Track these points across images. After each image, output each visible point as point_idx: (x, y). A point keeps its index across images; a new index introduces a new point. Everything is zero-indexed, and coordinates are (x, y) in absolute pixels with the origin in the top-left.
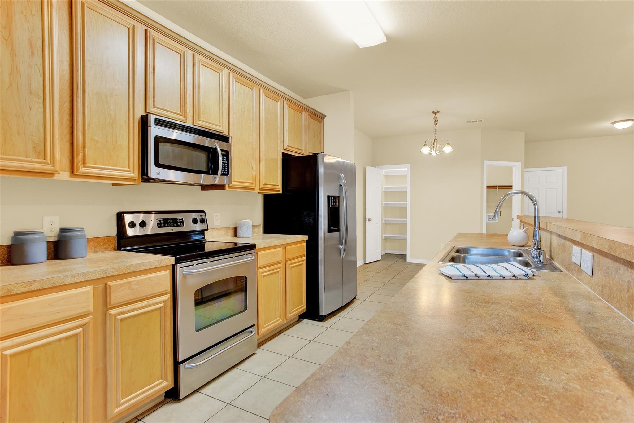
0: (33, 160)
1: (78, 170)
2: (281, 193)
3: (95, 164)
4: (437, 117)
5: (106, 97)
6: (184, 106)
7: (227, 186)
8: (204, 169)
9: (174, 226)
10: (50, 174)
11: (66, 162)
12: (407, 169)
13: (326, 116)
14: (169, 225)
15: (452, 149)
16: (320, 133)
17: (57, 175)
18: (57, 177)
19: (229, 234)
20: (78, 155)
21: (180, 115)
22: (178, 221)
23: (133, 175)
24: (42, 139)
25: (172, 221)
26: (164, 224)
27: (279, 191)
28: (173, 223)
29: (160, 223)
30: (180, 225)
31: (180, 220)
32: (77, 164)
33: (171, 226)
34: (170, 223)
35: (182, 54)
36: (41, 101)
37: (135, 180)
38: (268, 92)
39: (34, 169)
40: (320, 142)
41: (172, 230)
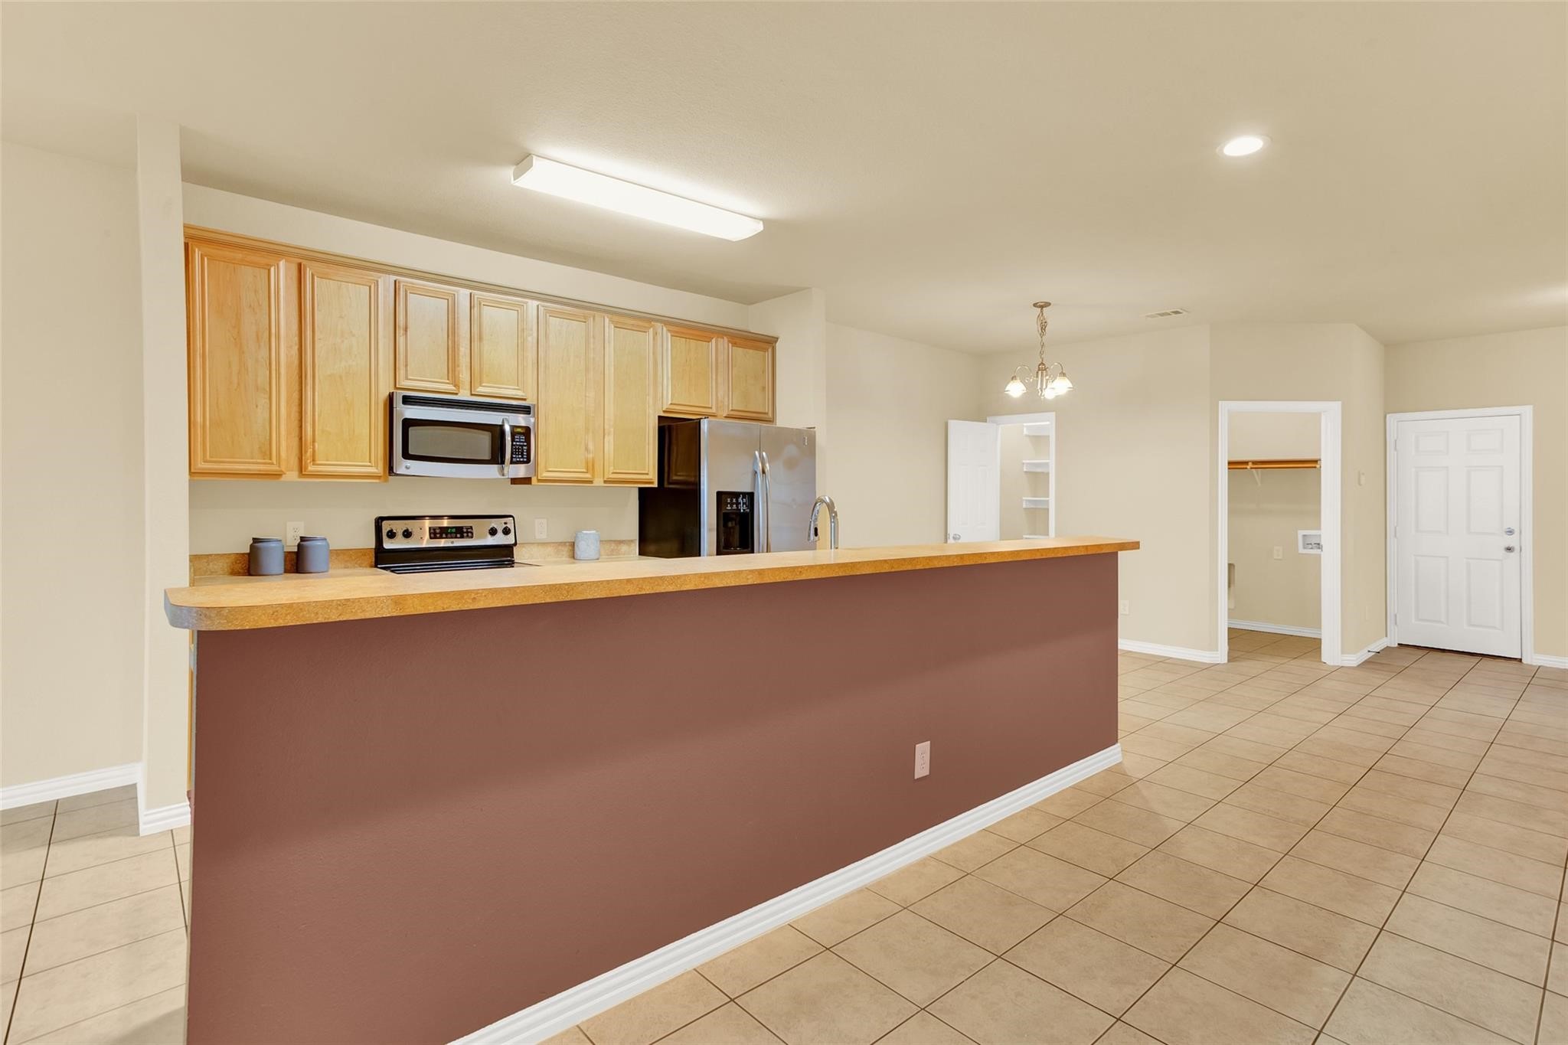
0: (259, 461)
1: (306, 468)
2: (656, 486)
3: (327, 460)
4: (1044, 314)
5: (341, 377)
6: (454, 371)
7: (534, 480)
8: (487, 457)
9: (456, 537)
10: (277, 475)
11: (294, 462)
12: (1048, 423)
13: (777, 338)
14: (449, 535)
15: (1071, 386)
16: (764, 372)
17: (284, 476)
18: (283, 478)
19: (564, 553)
20: (306, 452)
21: (448, 383)
22: (465, 530)
23: (376, 470)
24: (268, 438)
25: (454, 530)
26: (441, 534)
27: (652, 483)
28: (456, 533)
29: (435, 533)
30: (468, 536)
31: (467, 529)
32: (306, 462)
33: (452, 538)
34: (451, 533)
35: (450, 300)
36: (267, 396)
37: (381, 476)
38: (622, 320)
39: (260, 471)
40: (764, 388)
41: (452, 542)
